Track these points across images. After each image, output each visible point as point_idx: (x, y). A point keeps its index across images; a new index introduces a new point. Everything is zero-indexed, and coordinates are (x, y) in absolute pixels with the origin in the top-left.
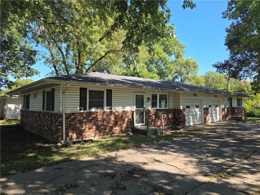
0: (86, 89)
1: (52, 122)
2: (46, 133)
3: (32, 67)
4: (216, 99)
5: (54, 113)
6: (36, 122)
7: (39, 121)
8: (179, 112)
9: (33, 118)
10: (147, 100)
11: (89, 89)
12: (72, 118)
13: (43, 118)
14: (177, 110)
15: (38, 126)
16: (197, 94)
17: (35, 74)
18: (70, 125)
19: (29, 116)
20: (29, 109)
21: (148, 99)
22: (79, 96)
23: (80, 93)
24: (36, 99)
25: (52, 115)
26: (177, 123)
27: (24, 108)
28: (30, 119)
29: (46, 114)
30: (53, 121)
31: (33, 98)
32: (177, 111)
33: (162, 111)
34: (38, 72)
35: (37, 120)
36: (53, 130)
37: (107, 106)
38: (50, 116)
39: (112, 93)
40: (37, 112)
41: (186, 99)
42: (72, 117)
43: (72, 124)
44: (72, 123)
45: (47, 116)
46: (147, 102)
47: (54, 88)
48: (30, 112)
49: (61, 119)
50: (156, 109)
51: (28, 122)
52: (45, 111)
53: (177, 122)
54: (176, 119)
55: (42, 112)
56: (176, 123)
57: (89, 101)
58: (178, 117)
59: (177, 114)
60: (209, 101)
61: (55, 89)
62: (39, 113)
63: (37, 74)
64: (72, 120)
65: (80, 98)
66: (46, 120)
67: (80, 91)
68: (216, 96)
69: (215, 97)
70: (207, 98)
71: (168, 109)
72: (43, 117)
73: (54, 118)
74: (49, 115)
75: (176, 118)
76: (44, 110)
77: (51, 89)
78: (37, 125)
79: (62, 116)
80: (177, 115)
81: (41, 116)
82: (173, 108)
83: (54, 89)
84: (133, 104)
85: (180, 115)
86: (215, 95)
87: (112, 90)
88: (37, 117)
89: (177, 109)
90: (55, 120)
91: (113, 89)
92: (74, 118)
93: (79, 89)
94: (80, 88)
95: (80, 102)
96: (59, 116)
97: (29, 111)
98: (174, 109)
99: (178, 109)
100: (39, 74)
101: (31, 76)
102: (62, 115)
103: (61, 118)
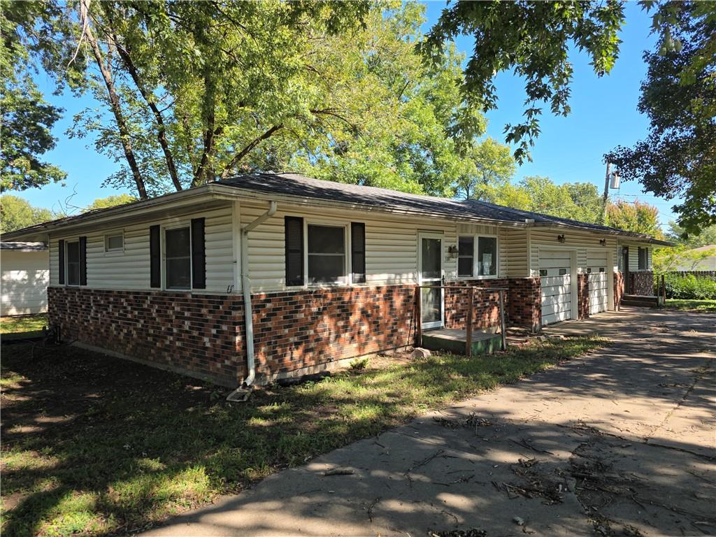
0: (301, 220)
1: (199, 322)
2: (172, 356)
3: (41, 158)
4: (604, 250)
5: (207, 294)
6: (125, 323)
7: (138, 321)
8: (527, 288)
9: (108, 313)
10: (447, 254)
11: (308, 220)
12: (269, 309)
13: (157, 311)
14: (517, 282)
15: (135, 336)
16: (565, 236)
17: (52, 179)
18: (262, 330)
19: (89, 306)
20: (86, 284)
21: (451, 250)
22: (284, 242)
23: (286, 233)
24: (115, 254)
25: (201, 302)
26: (519, 317)
27: (62, 282)
28: (92, 314)
29: (173, 300)
30: (207, 321)
31: (103, 248)
32: (518, 285)
33: (483, 284)
34: (60, 174)
35: (129, 316)
36: (207, 348)
37: (354, 271)
38: (188, 305)
39: (366, 234)
40: (128, 293)
41: (540, 251)
42: (268, 305)
43: (269, 329)
44: (269, 324)
45: (173, 305)
46: (448, 259)
47: (204, 219)
48: (92, 294)
49: (240, 311)
50: (471, 279)
51: (86, 324)
52: (161, 289)
53: (518, 315)
54: (515, 307)
55: (149, 294)
56: (515, 317)
57: (309, 256)
58: (523, 302)
59: (518, 294)
60: (589, 256)
61: (206, 221)
62: (135, 297)
63: (57, 179)
64: (268, 315)
65: (286, 247)
66: (174, 317)
67: (286, 225)
68: (602, 242)
69: (601, 245)
70: (585, 248)
71: (495, 280)
72: (157, 307)
73: (210, 312)
74: (187, 300)
75: (516, 304)
76: (160, 287)
77: (190, 221)
78: (129, 334)
79: (243, 303)
80: (519, 296)
81: (146, 306)
82: (505, 276)
83: (204, 222)
84: (415, 265)
85: (529, 297)
86: (599, 239)
87: (364, 224)
88: (129, 308)
89: (518, 280)
90: (214, 317)
91: (366, 223)
92: (274, 309)
93: (283, 220)
94: (287, 218)
95: (287, 262)
96: (234, 303)
97: (89, 290)
98: (510, 279)
99: (522, 280)
100: (63, 181)
101: (40, 185)
102: (241, 300)
103: (239, 309)
